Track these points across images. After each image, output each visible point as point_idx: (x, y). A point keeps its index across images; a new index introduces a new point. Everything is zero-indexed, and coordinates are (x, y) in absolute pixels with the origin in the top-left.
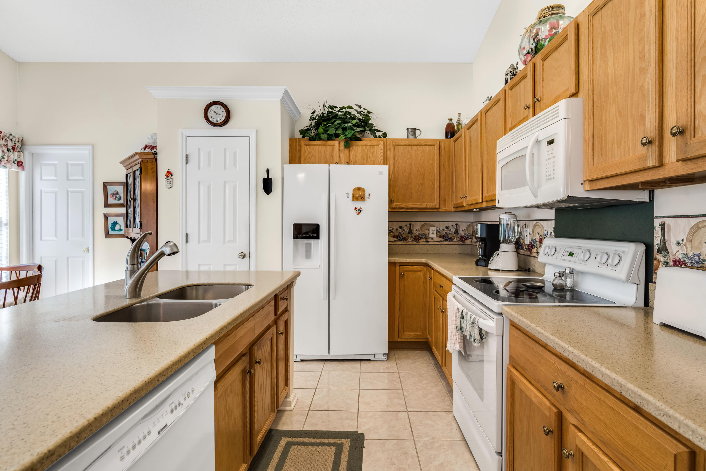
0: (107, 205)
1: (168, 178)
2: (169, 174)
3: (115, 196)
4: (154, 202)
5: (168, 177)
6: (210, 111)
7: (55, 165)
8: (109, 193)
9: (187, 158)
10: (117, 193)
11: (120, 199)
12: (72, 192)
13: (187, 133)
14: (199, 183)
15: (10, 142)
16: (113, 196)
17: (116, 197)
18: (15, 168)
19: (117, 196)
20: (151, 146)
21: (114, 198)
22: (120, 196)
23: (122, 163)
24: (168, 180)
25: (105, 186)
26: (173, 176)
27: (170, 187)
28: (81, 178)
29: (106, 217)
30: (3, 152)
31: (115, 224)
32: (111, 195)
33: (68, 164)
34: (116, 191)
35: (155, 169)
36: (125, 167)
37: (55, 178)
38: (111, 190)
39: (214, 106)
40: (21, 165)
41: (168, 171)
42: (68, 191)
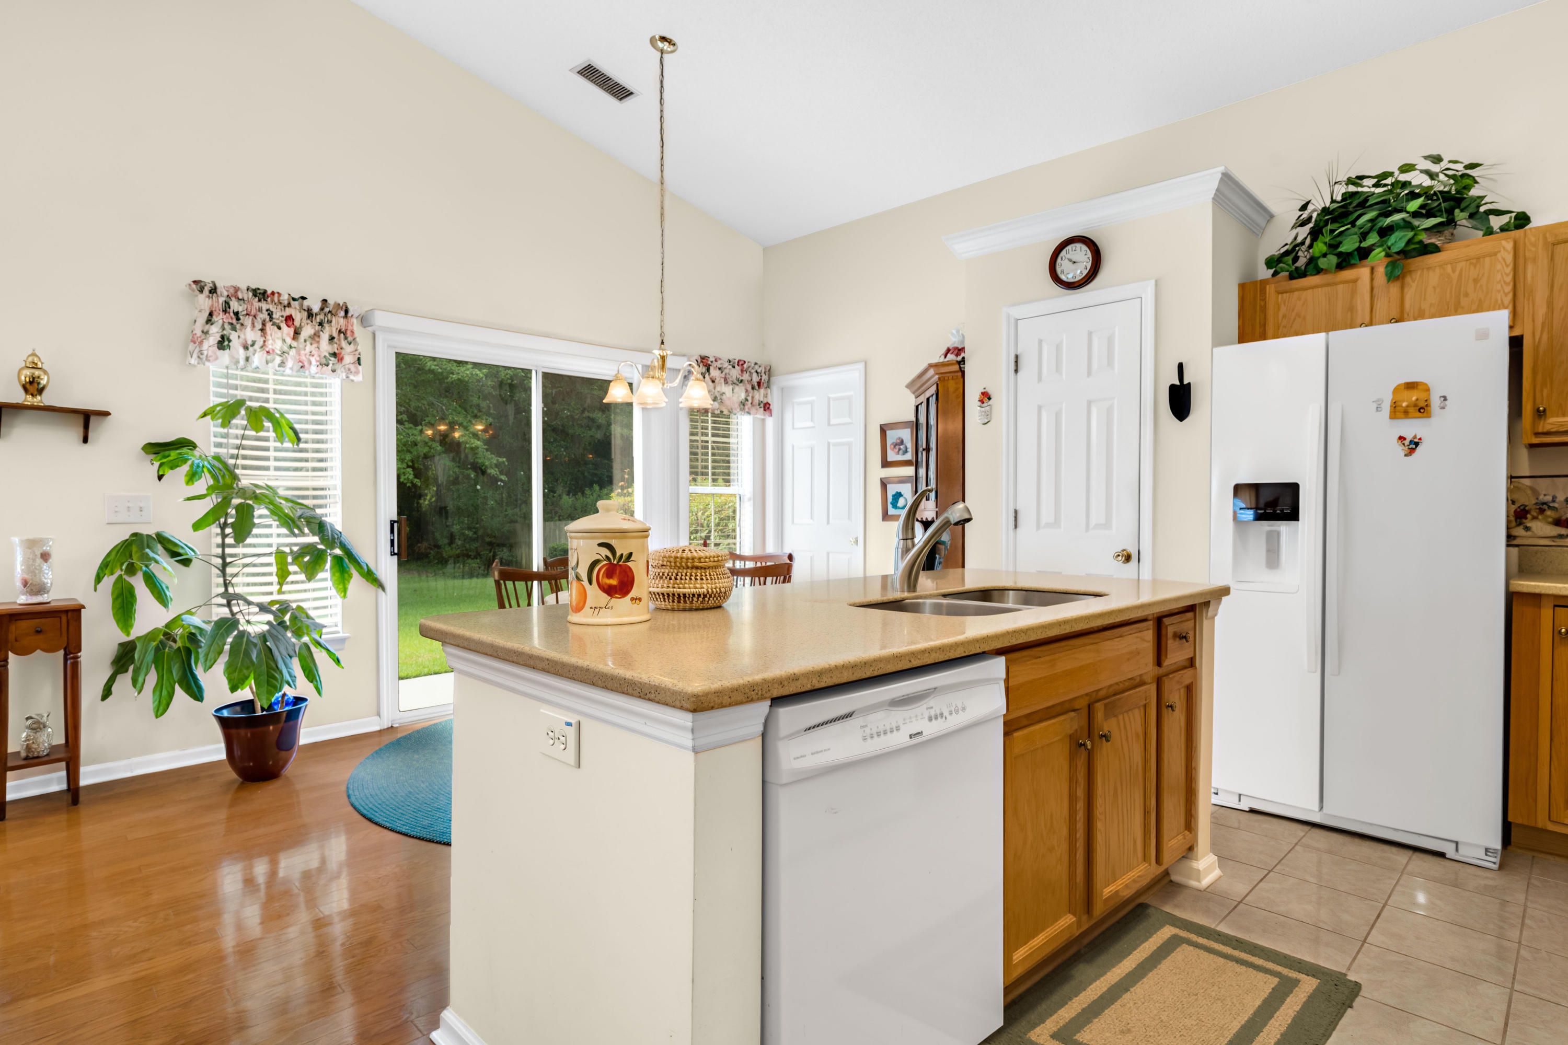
0: (886, 464)
1: (984, 405)
2: (986, 396)
3: (897, 447)
4: (959, 452)
5: (983, 403)
6: (1062, 259)
7: (812, 403)
8: (889, 442)
9: (1016, 362)
10: (902, 442)
11: (906, 451)
12: (836, 445)
13: (1016, 312)
14: (1040, 408)
15: (755, 375)
16: (895, 446)
17: (900, 449)
18: (760, 414)
19: (902, 447)
20: (956, 348)
21: (897, 450)
22: (906, 447)
23: (908, 386)
24: (983, 409)
25: (883, 430)
26: (991, 401)
27: (986, 421)
28: (847, 420)
29: (884, 484)
30: (747, 391)
31: (898, 495)
32: (892, 446)
33: (829, 398)
34: (899, 438)
35: (962, 391)
36: (914, 393)
37: (810, 424)
38: (892, 436)
39: (1069, 247)
40: (768, 408)
41: (983, 391)
42: (829, 443)
